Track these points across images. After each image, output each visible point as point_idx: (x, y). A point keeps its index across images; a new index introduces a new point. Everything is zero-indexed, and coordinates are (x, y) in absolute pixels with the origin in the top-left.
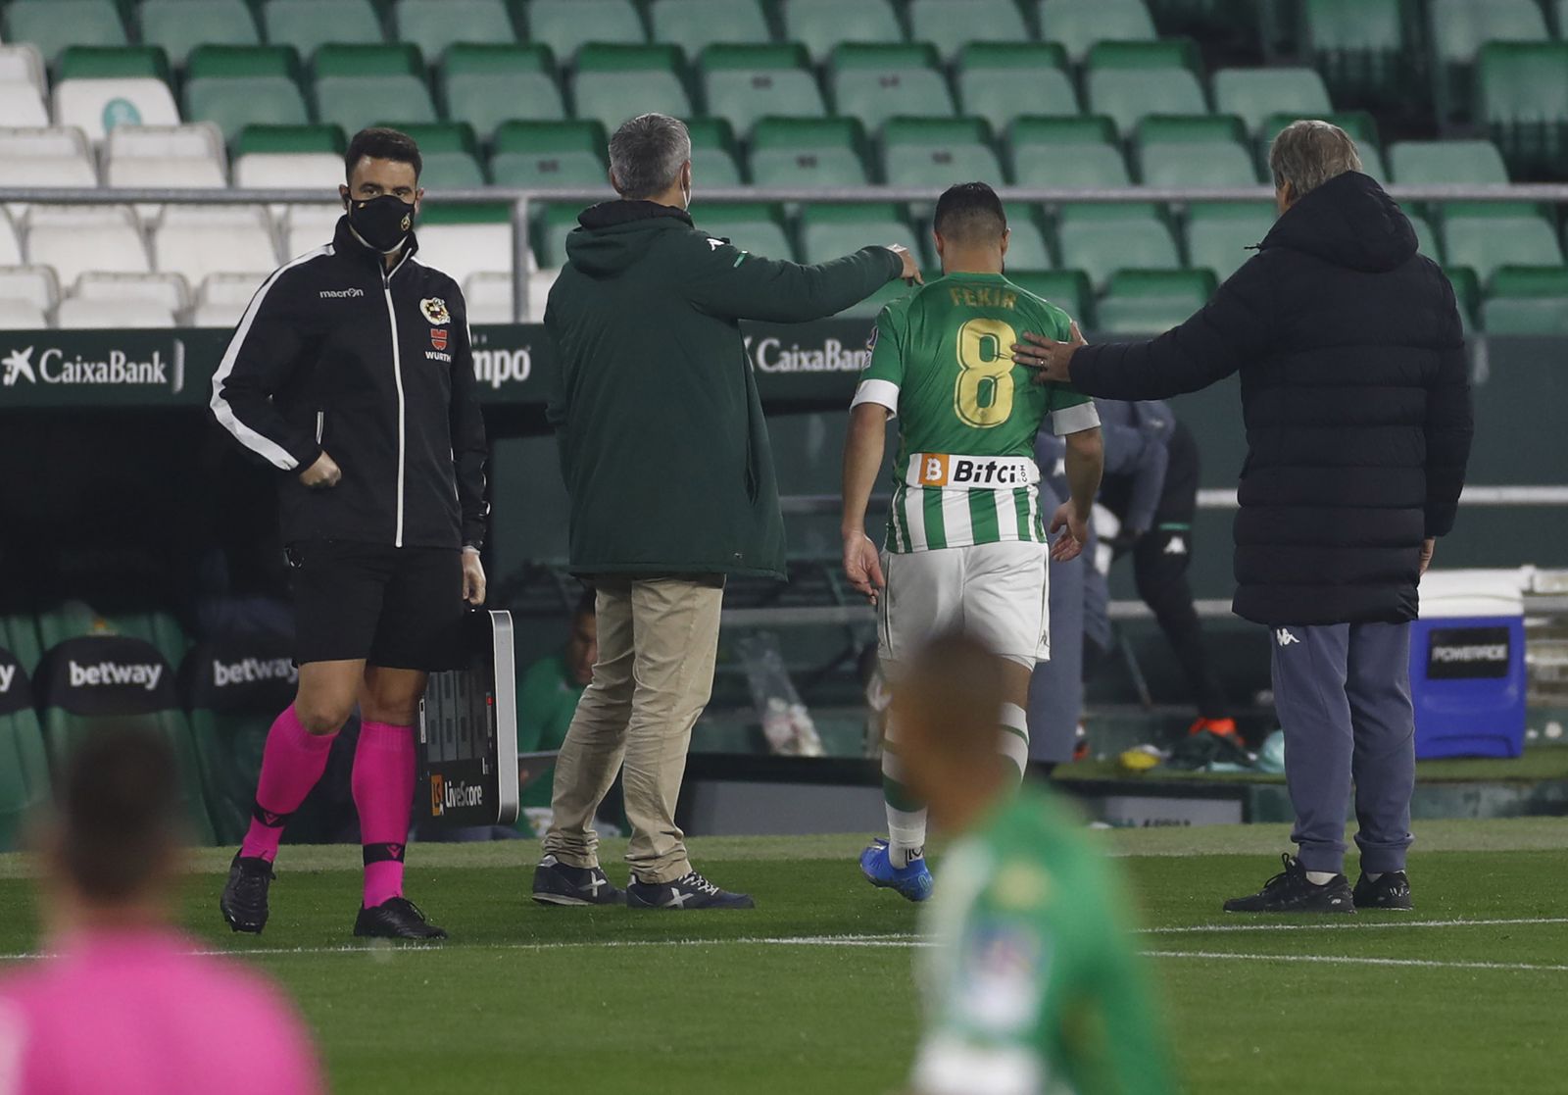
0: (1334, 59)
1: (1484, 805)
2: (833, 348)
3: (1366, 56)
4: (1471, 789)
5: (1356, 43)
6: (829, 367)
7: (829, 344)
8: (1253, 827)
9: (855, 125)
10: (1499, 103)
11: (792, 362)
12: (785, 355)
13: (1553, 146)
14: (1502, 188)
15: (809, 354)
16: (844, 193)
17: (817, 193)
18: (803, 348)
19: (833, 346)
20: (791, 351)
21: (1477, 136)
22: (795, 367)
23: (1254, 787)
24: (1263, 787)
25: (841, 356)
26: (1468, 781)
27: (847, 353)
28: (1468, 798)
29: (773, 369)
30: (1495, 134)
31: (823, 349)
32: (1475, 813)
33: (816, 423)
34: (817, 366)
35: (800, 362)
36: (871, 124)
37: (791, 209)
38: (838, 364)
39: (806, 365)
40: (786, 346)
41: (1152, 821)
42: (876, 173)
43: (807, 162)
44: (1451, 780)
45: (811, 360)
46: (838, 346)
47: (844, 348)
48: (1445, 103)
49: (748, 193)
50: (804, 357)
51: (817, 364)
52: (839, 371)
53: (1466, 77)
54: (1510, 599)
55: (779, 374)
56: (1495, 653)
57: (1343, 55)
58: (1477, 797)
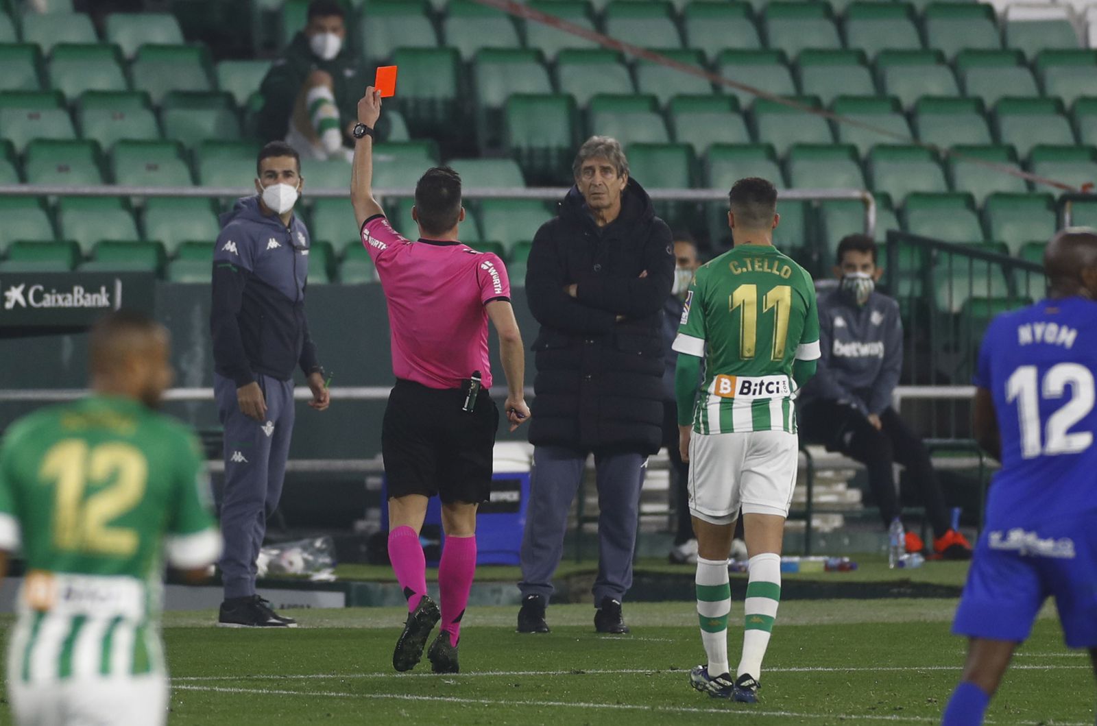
0: (411, 105)
1: (504, 597)
2: (79, 292)
3: (432, 102)
4: (496, 586)
5: (426, 93)
6: (76, 304)
7: (76, 289)
8: (352, 609)
9: (95, 145)
10: (519, 135)
11: (51, 301)
12: (47, 296)
13: (554, 163)
14: (520, 191)
15: (63, 296)
16: (87, 190)
17: (69, 189)
18: (60, 291)
19: (78, 290)
20: (50, 293)
21: (504, 156)
22: (53, 304)
23: (354, 584)
24: (359, 583)
25: (84, 297)
26: (493, 580)
27: (88, 295)
28: (494, 591)
29: (39, 305)
30: (516, 155)
31: (72, 292)
32: (498, 602)
33: (67, 341)
34: (68, 304)
35: (57, 301)
36: (105, 144)
37: (52, 200)
38: (82, 302)
39: (61, 303)
40: (48, 290)
41: (286, 606)
42: (108, 177)
43: (63, 169)
44: (483, 580)
45: (64, 299)
46: (82, 290)
47: (86, 291)
48: (483, 135)
49: (24, 189)
50: (60, 298)
51: (68, 302)
52: (82, 308)
53: (497, 117)
54: (520, 461)
55: (42, 308)
56: (512, 496)
57: (417, 102)
58: (499, 591)
